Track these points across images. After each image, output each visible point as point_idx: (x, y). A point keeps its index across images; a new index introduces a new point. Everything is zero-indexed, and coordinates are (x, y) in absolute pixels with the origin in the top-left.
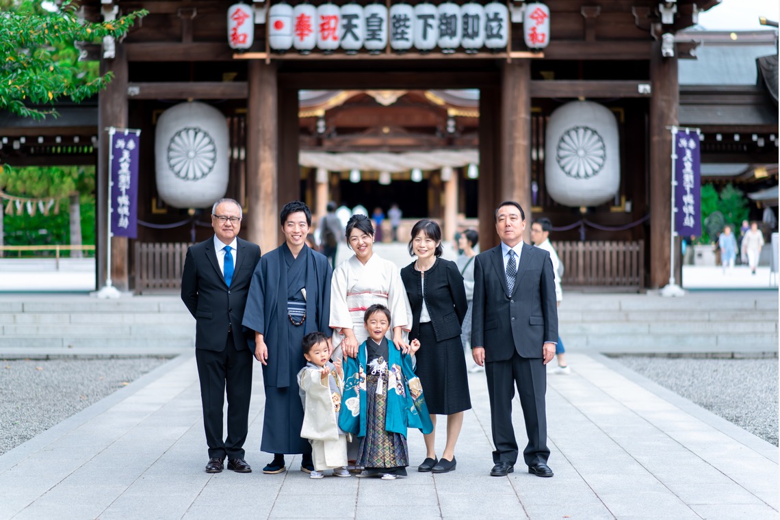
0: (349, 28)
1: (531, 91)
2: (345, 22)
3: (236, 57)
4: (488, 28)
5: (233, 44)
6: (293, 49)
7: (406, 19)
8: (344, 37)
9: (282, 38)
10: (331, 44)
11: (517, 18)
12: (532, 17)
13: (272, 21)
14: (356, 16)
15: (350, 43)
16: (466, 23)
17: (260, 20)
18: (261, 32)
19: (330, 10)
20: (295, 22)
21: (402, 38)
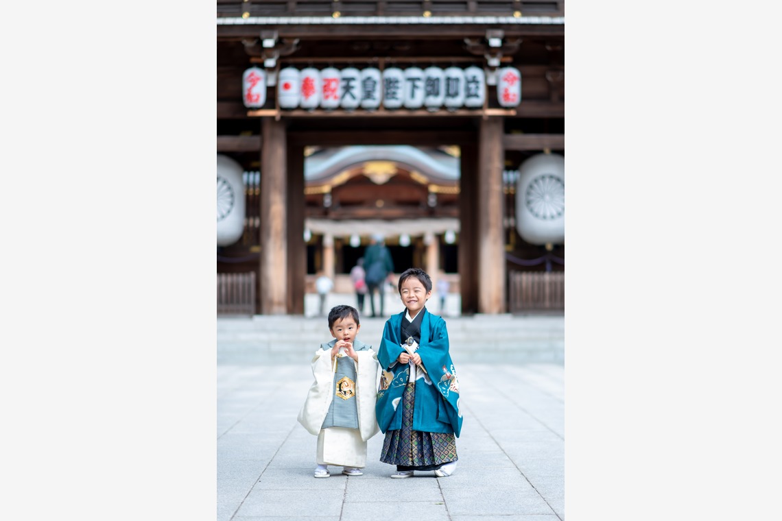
0: (347, 89)
1: (504, 143)
2: (344, 83)
3: (251, 114)
4: (468, 89)
5: (248, 103)
6: (299, 108)
7: (397, 81)
8: (343, 97)
9: (290, 98)
10: (332, 102)
11: (492, 81)
12: (506, 79)
13: (282, 83)
14: (353, 79)
15: (349, 102)
16: (448, 85)
17: (271, 82)
18: (272, 93)
19: (331, 73)
20: (302, 83)
21: (393, 98)
